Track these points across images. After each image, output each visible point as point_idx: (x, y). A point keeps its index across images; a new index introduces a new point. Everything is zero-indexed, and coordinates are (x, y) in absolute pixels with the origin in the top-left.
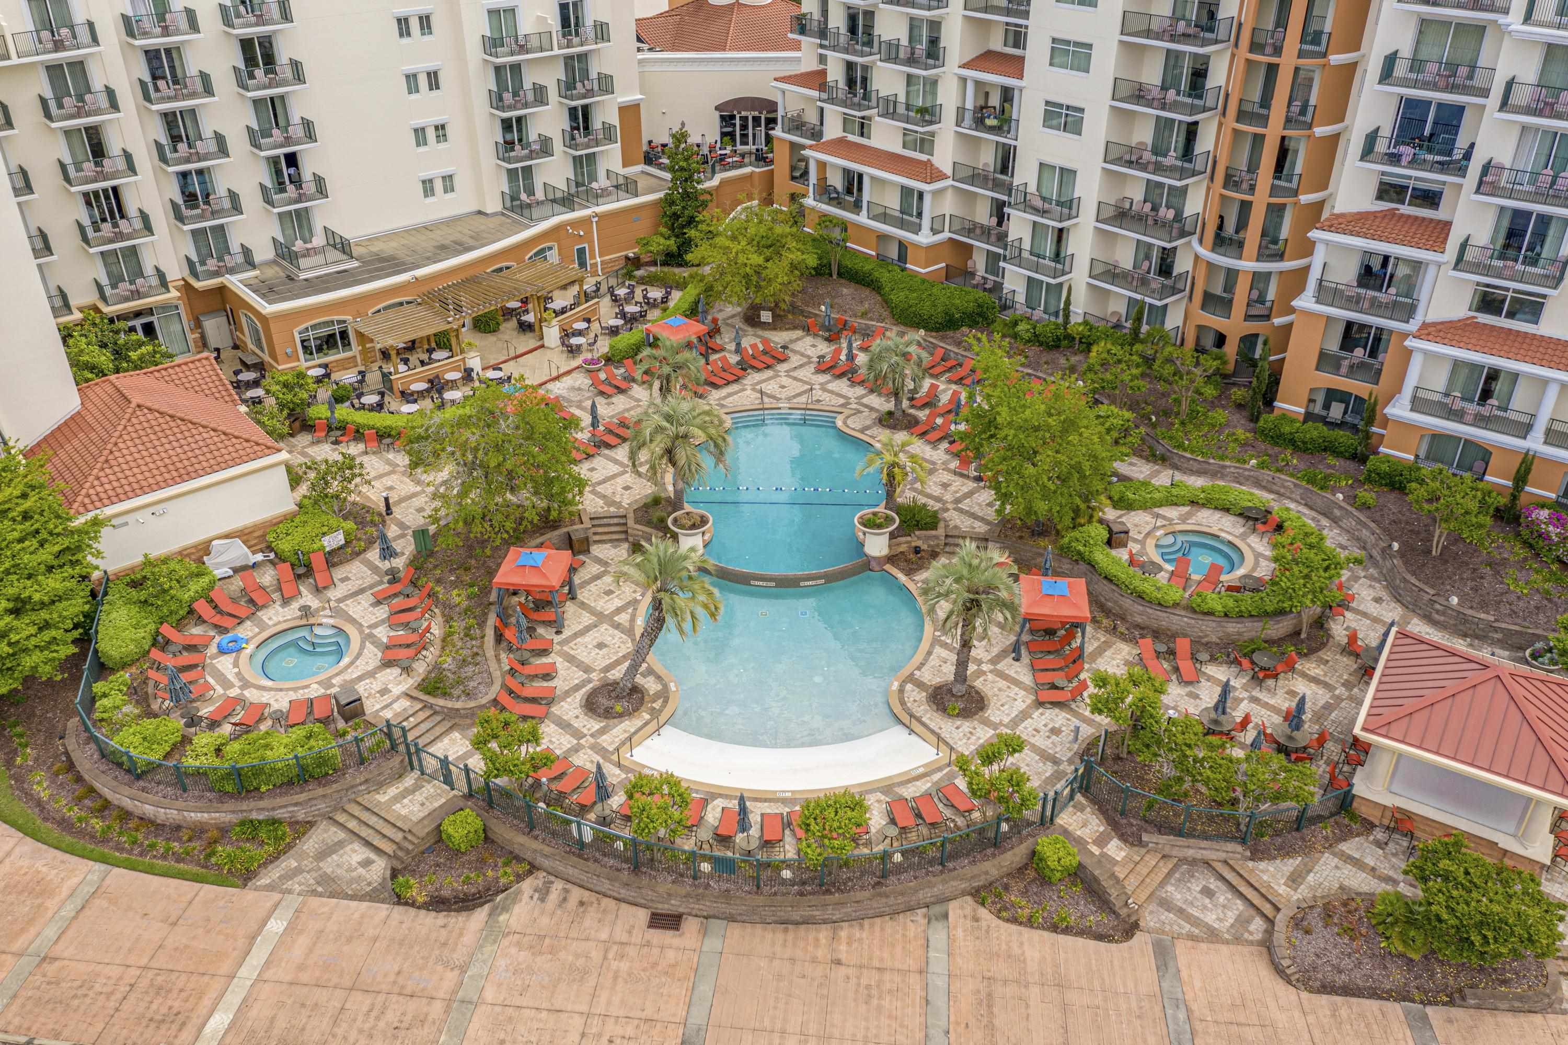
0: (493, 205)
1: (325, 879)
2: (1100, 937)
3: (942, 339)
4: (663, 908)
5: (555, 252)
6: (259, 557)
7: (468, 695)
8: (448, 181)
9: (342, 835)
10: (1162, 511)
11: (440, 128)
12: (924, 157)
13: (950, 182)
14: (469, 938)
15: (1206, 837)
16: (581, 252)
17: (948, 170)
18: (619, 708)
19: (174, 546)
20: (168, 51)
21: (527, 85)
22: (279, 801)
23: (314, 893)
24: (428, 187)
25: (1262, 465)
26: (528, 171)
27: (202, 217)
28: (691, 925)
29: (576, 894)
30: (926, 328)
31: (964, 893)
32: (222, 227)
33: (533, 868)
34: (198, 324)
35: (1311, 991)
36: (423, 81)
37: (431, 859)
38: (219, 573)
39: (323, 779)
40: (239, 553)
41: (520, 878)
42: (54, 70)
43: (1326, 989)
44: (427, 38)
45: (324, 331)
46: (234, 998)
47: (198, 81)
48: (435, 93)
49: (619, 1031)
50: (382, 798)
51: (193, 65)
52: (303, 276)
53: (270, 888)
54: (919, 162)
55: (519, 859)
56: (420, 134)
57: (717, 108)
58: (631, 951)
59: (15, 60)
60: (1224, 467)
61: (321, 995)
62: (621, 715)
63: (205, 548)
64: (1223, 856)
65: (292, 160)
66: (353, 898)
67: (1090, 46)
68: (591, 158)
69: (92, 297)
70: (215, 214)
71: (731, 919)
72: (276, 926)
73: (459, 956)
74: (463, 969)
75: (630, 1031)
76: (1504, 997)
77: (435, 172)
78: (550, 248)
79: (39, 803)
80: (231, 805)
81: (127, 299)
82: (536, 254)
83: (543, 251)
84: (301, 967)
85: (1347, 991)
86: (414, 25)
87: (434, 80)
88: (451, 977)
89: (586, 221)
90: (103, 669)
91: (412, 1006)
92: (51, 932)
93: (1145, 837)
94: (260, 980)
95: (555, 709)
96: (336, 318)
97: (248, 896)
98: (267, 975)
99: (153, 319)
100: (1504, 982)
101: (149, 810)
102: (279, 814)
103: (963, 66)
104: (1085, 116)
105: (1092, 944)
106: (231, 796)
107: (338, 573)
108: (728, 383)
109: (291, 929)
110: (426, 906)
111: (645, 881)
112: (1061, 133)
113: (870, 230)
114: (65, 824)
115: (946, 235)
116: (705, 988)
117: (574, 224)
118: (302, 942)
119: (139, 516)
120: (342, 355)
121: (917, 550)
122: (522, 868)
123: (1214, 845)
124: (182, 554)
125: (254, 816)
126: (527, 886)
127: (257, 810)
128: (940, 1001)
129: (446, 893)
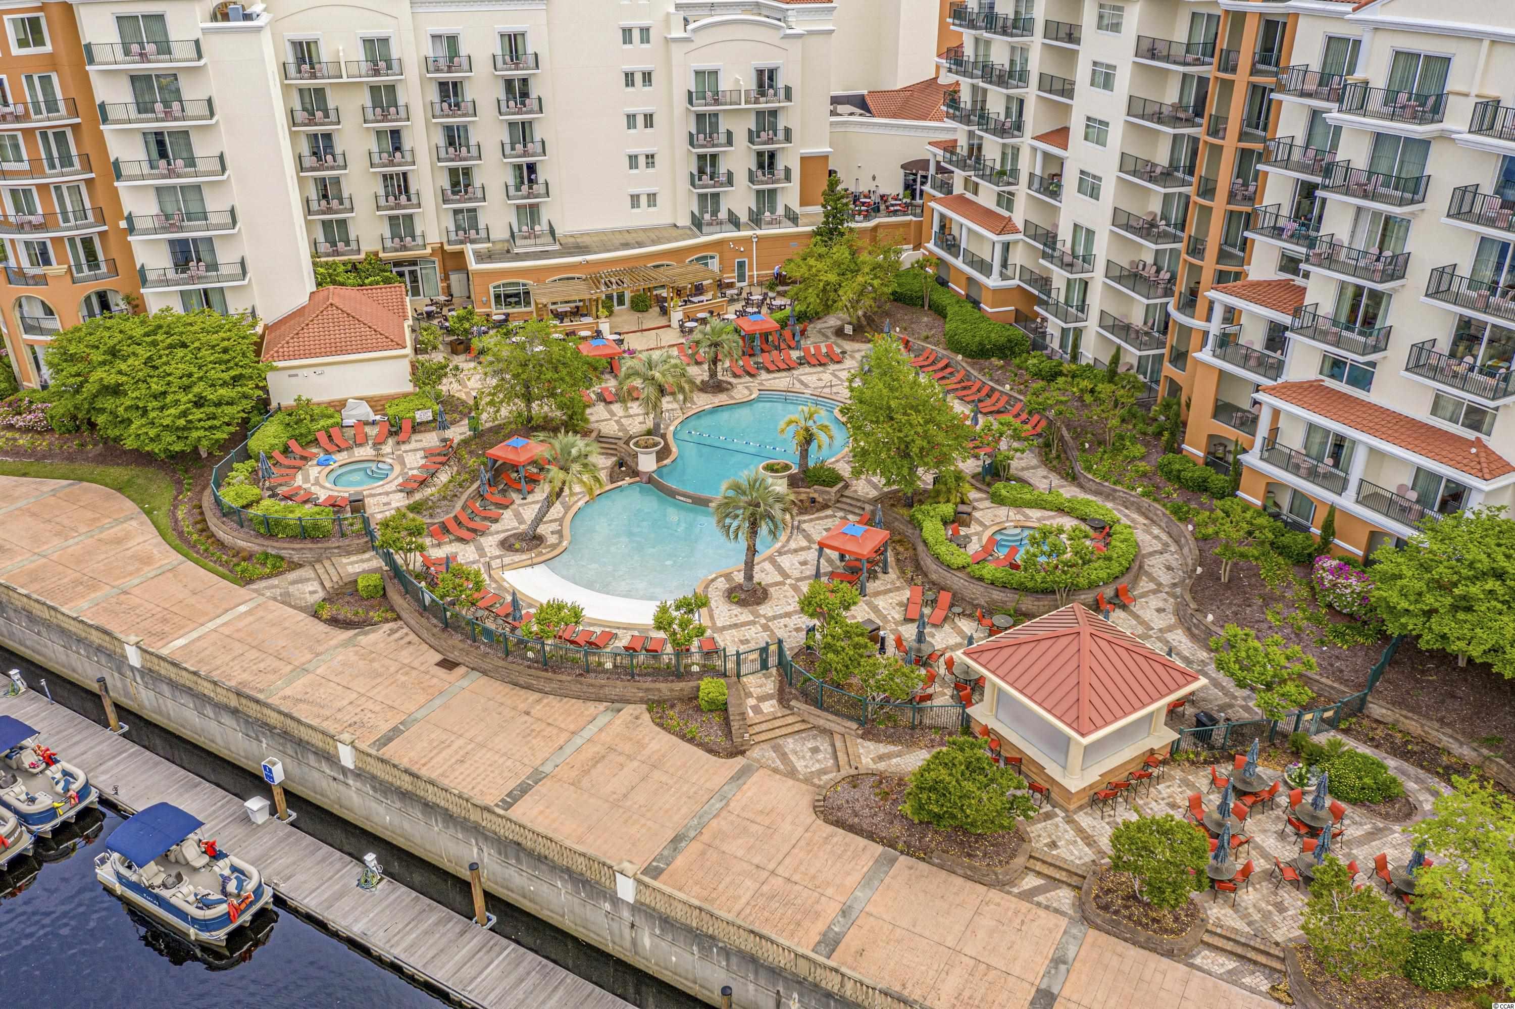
0: (684, 221)
1: (288, 594)
2: (710, 751)
3: (972, 365)
4: (451, 657)
5: (716, 261)
6: (378, 418)
7: (431, 516)
8: (652, 198)
9: (313, 575)
10: (1028, 511)
11: (650, 157)
12: (1006, 213)
13: (1020, 236)
14: (333, 642)
15: (837, 713)
16: (741, 265)
17: (1020, 226)
18: (517, 546)
19: (326, 398)
20: (455, 84)
21: (722, 129)
22: (286, 545)
23: (275, 599)
24: (635, 200)
25: (1145, 494)
26: (715, 196)
27: (459, 201)
28: (461, 670)
29: (412, 637)
30: (964, 355)
31: (642, 701)
32: (474, 210)
33: (399, 618)
34: (446, 278)
35: (826, 821)
36: (640, 120)
37: (347, 598)
38: (347, 422)
39: (314, 539)
40: (365, 412)
41: (387, 621)
42: (374, 90)
43: (839, 823)
44: (647, 89)
45: (511, 290)
46: (195, 635)
47: (470, 105)
48: (649, 130)
49: (371, 707)
50: (345, 560)
51: (469, 93)
52: (516, 251)
53: (255, 591)
54: (1003, 217)
55: (392, 609)
56: (633, 160)
57: (903, 167)
58: (414, 673)
59: (345, 79)
60: (1115, 491)
61: (237, 645)
62: (517, 551)
63: (343, 404)
64: (843, 730)
65: (532, 168)
66: (294, 607)
67: (1107, 124)
68: (773, 192)
69: (377, 247)
70: (470, 200)
71: (485, 673)
72: (243, 609)
73: (320, 649)
74: (318, 655)
75: (377, 708)
76: (961, 865)
77: (643, 190)
78: (712, 257)
79: (176, 521)
80: (260, 541)
81: (396, 250)
82: (698, 259)
83: (705, 258)
84: (238, 631)
85: (851, 829)
86: (638, 78)
87: (649, 120)
88: (309, 656)
89: (748, 240)
90: (246, 455)
91: (277, 664)
92: (136, 581)
93: (793, 703)
94: (215, 630)
95: (482, 540)
96: (521, 281)
97: (243, 592)
98: (221, 630)
99: (417, 268)
100: (969, 855)
101: (221, 534)
102: (283, 553)
103: (1036, 138)
104: (1103, 184)
105: (700, 753)
106: (262, 535)
107: (415, 437)
108: (779, 370)
109: (249, 612)
110: (326, 621)
111: (445, 635)
112: (1087, 198)
113: (961, 272)
114: (181, 534)
115: (1016, 282)
116: (438, 702)
117: (736, 241)
118: (251, 619)
119: (305, 372)
120: (524, 309)
121: (813, 501)
122: (389, 615)
123: (839, 720)
124: (330, 404)
125: (270, 551)
126: (387, 626)
127: (272, 548)
128: (568, 750)
129: (340, 617)
